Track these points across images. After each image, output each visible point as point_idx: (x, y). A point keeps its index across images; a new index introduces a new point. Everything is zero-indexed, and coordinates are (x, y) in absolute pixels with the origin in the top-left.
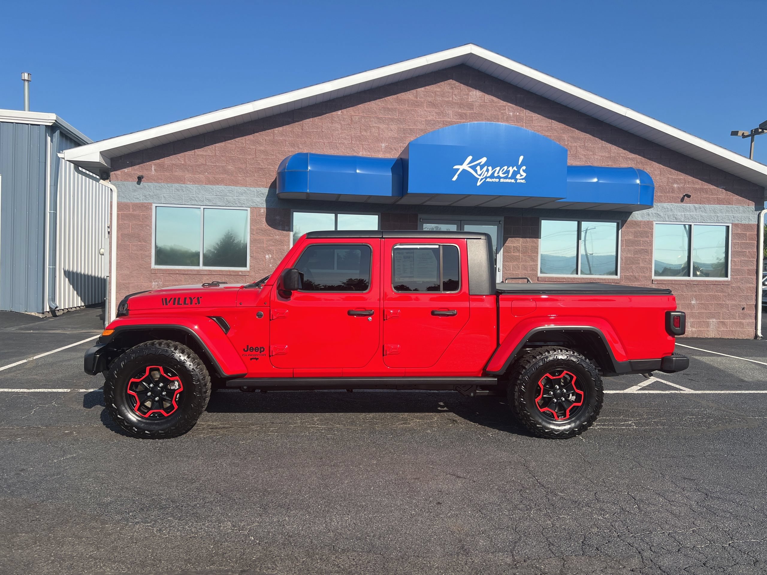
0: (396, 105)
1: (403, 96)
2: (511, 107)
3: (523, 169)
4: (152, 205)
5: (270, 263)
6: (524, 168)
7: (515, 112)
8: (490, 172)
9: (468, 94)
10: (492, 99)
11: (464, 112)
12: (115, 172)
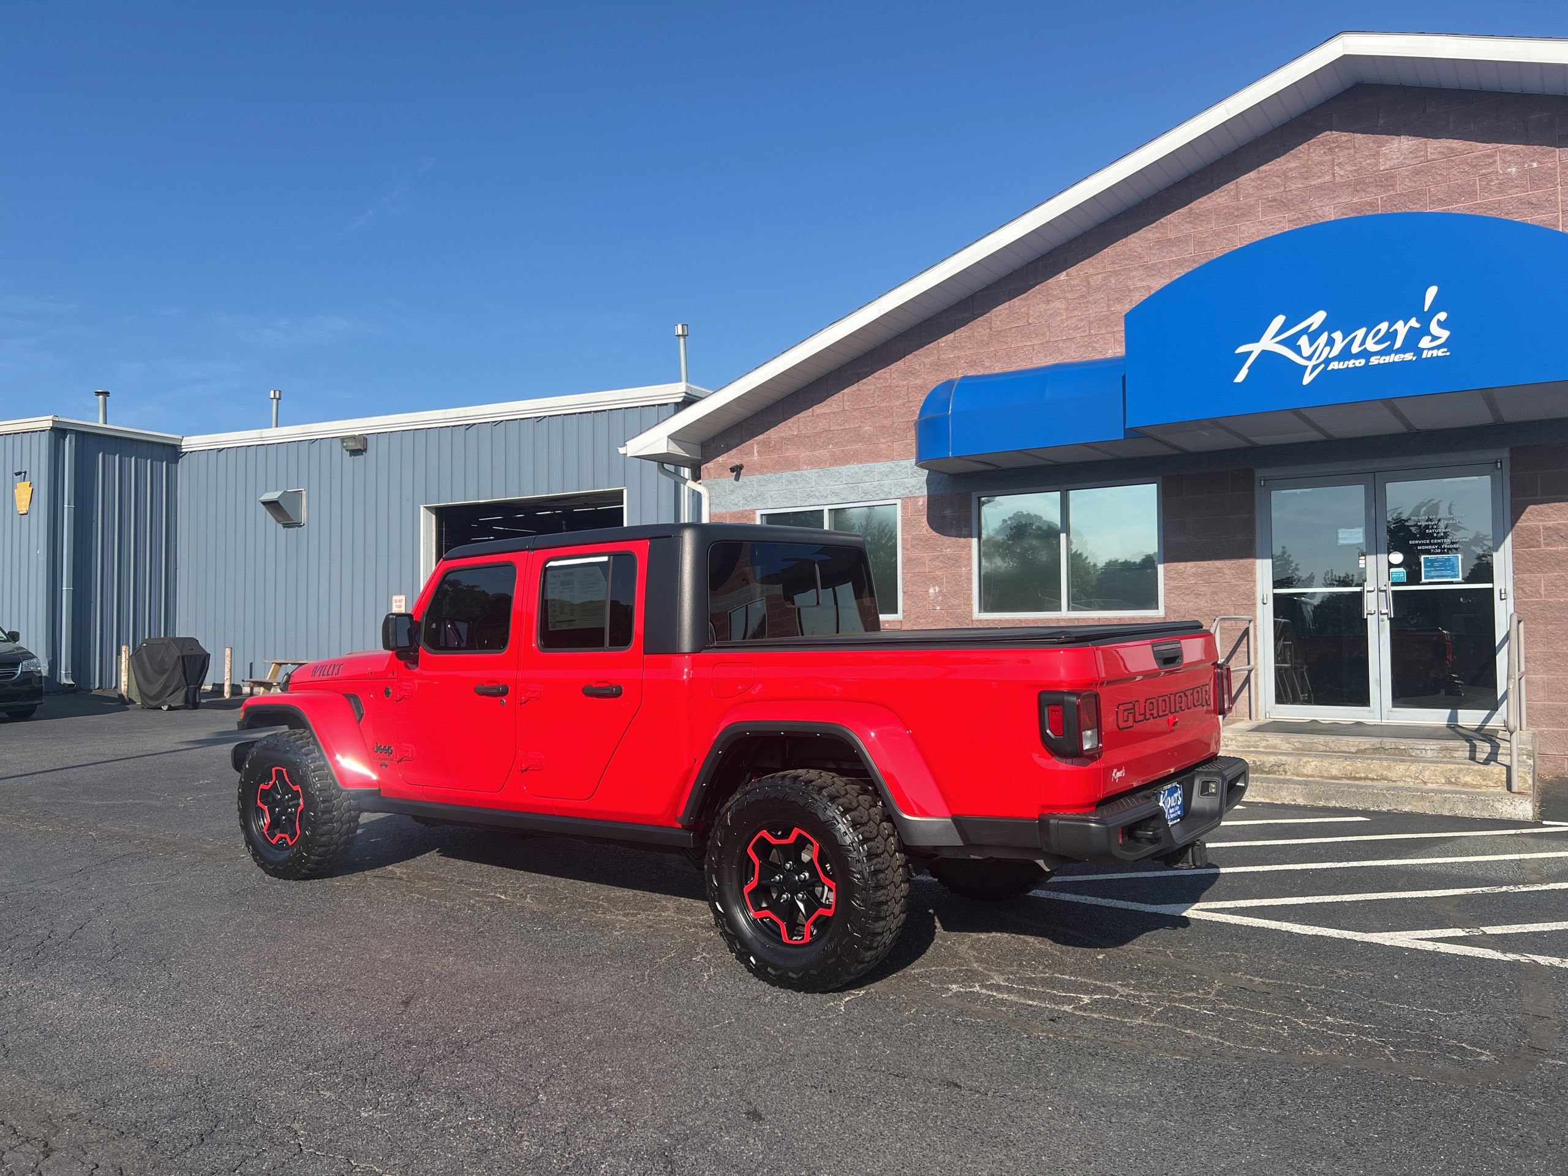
0: (1187, 229)
1: (1204, 204)
2: (1512, 153)
3: (1439, 320)
4: (755, 513)
5: (937, 602)
6: (1442, 316)
7: (1524, 163)
8: (1339, 346)
9: (1378, 152)
10: (1448, 148)
11: (1368, 199)
12: (706, 465)
